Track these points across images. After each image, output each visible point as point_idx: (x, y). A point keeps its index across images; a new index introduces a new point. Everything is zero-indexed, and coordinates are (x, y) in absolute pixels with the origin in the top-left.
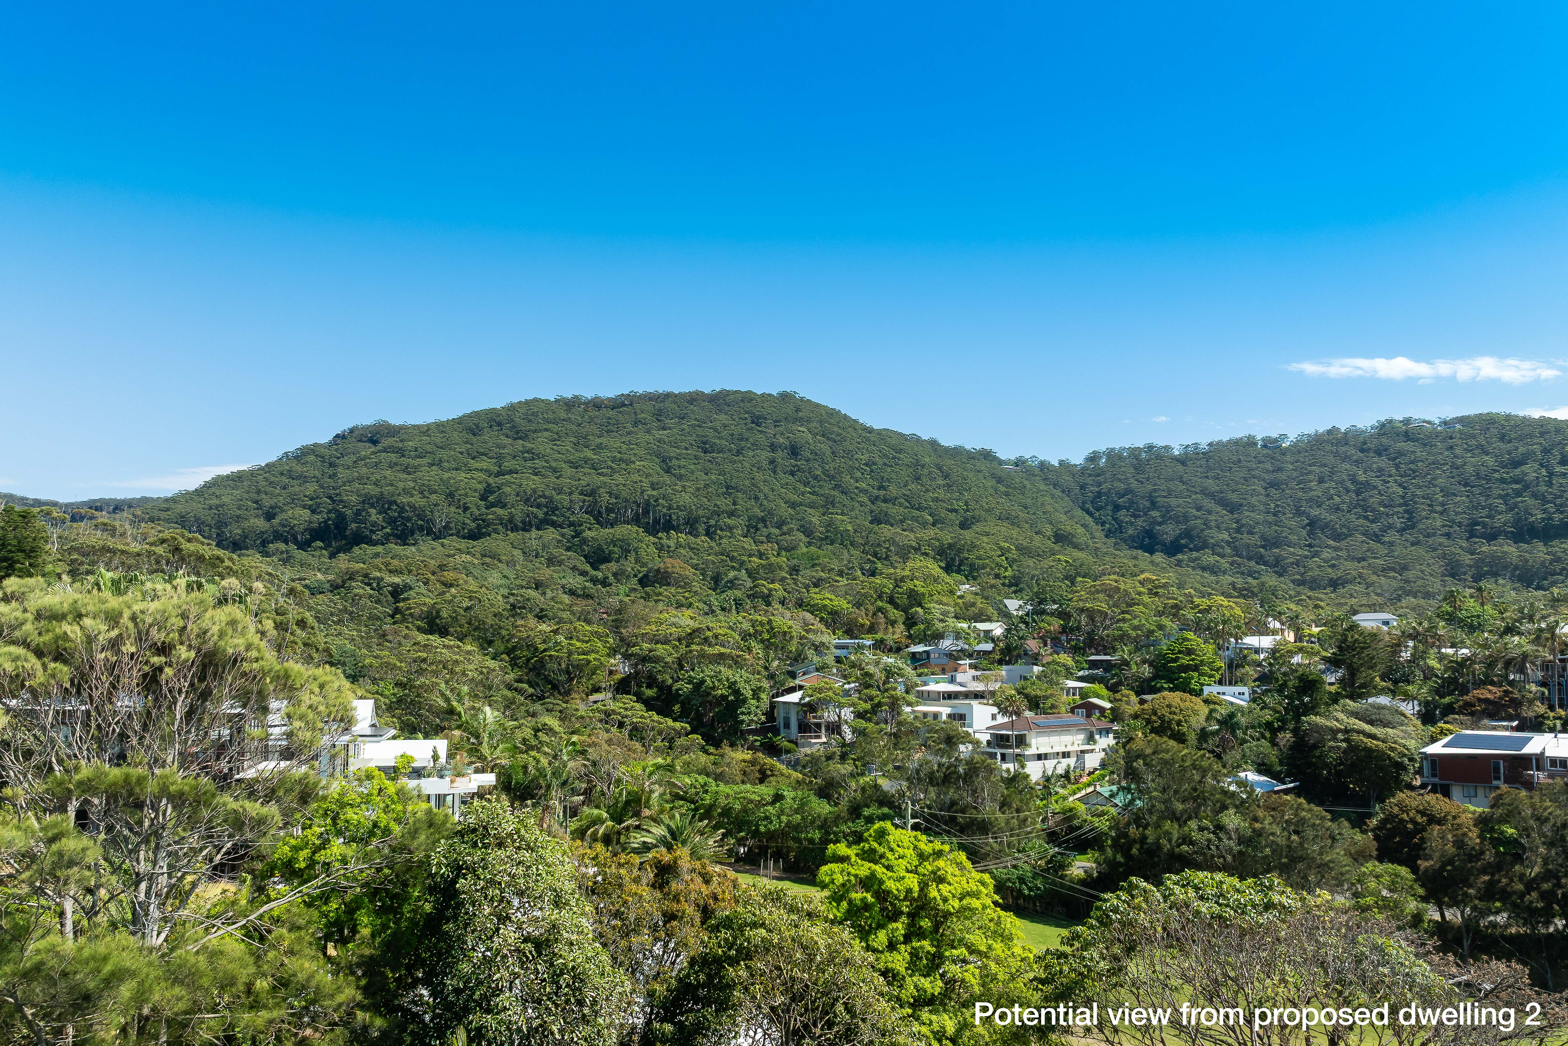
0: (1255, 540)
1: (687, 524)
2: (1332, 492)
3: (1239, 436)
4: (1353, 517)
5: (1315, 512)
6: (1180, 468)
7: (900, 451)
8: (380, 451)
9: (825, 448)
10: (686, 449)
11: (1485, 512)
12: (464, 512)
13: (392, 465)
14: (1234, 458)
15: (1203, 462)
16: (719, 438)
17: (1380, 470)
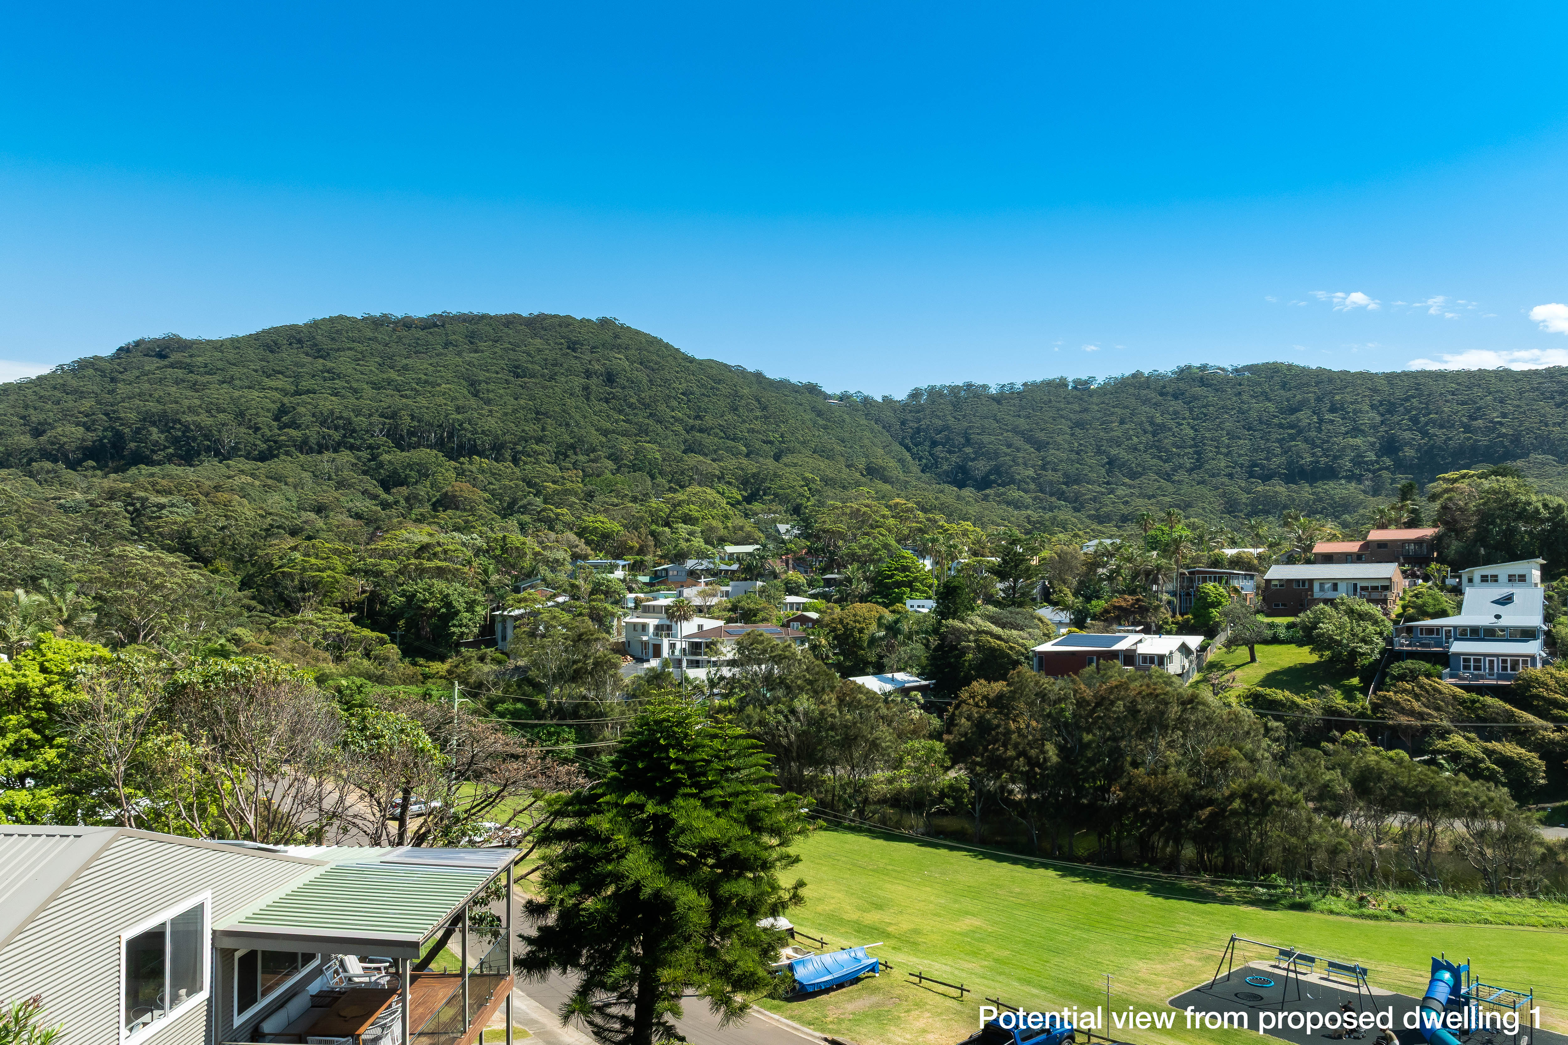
0: (1057, 477)
1: (492, 449)
2: (1131, 432)
3: (1051, 377)
4: (1148, 457)
5: (1114, 452)
6: (995, 406)
7: (719, 382)
8: (166, 367)
9: (642, 376)
10: (497, 373)
11: (1263, 455)
12: (255, 432)
13: (177, 382)
14: (1045, 398)
15: (1017, 402)
16: (532, 363)
17: (1176, 413)
